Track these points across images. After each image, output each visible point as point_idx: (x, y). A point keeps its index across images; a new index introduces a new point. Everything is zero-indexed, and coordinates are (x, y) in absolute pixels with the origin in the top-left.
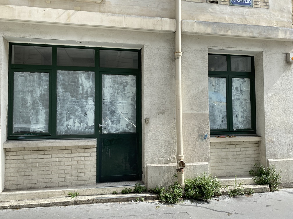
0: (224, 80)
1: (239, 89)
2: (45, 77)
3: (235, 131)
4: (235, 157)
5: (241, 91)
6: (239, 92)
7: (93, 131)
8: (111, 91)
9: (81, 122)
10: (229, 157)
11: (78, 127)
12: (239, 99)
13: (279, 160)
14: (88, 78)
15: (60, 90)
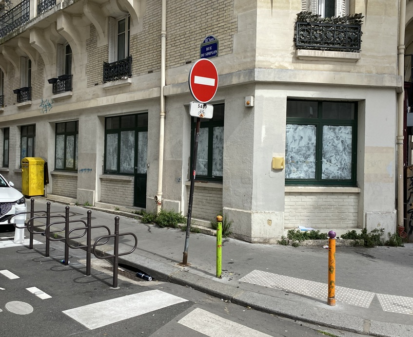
0: (207, 129)
1: (219, 138)
2: (116, 135)
3: (213, 178)
4: (208, 201)
5: (220, 139)
6: (219, 140)
7: (133, 171)
8: (142, 144)
9: (129, 165)
10: (204, 201)
11: (128, 168)
12: (218, 147)
13: (233, 209)
14: (132, 136)
15: (122, 144)
